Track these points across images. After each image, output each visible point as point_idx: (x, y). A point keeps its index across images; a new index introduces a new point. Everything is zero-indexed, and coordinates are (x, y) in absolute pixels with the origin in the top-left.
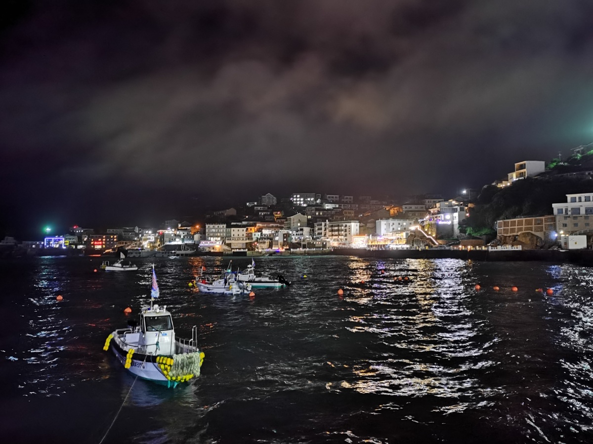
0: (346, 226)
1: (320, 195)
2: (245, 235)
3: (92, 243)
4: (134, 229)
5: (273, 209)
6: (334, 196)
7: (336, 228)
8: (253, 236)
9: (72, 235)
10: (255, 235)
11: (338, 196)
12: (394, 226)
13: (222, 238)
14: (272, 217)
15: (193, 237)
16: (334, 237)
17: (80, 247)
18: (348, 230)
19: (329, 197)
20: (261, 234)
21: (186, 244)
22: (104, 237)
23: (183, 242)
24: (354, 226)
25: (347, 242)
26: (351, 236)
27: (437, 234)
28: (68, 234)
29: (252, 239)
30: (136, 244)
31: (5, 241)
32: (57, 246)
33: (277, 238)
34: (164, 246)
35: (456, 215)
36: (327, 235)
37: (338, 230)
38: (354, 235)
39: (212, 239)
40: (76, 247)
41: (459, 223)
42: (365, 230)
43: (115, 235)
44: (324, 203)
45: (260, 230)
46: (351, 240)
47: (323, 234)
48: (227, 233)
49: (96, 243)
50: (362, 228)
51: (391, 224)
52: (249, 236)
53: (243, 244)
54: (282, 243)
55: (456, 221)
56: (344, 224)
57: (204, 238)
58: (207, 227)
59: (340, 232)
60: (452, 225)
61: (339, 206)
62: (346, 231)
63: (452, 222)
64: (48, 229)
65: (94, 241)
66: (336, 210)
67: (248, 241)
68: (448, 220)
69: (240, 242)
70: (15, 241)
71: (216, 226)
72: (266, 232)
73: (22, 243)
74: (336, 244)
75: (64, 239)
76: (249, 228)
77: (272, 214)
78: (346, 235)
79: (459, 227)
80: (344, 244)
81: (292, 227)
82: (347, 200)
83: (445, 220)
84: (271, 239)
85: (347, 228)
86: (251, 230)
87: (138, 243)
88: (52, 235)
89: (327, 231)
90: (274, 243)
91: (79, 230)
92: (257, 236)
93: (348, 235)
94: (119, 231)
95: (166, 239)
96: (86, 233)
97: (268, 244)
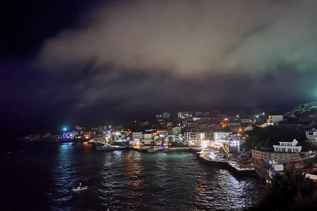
0: (198, 135)
1: (192, 111)
2: (151, 137)
3: (84, 135)
4: (104, 127)
5: (167, 120)
6: (199, 112)
7: (193, 136)
8: (155, 138)
9: (76, 131)
10: (156, 137)
11: (201, 112)
12: (221, 136)
13: (140, 139)
14: (166, 126)
15: (127, 138)
16: (193, 140)
17: (79, 137)
18: (199, 137)
19: (197, 113)
20: (159, 137)
21: (123, 142)
22: (90, 132)
23: (122, 140)
24: (202, 135)
25: (199, 143)
26: (201, 140)
27: (230, 150)
28: (74, 131)
29: (154, 139)
30: (103, 138)
31: (46, 135)
32: (69, 137)
33: (166, 140)
34: (113, 142)
35: (238, 141)
36: (190, 139)
37: (195, 137)
38: (202, 140)
39: (135, 139)
40: (77, 137)
41: (240, 146)
42: (208, 137)
43: (95, 131)
44: (193, 117)
45: (158, 135)
46: (201, 142)
47: (188, 138)
48: (142, 136)
49: (86, 136)
50: (206, 136)
51: (220, 135)
52: (153, 138)
53: (150, 142)
54: (168, 142)
55: (239, 144)
56: (197, 134)
57: (132, 139)
58: (133, 134)
59: (195, 138)
60: (237, 146)
61: (201, 118)
62: (198, 137)
63: (237, 145)
64: (65, 129)
65: (85, 135)
66: (199, 121)
67: (152, 141)
68: (235, 144)
69: (148, 141)
70: (50, 135)
71: (137, 133)
72: (161, 136)
73: (53, 136)
74: (193, 144)
75: (72, 134)
76: (153, 133)
77: (166, 124)
78: (198, 140)
79: (240, 148)
80: (197, 144)
81: (174, 133)
82: (206, 114)
83: (233, 144)
84: (163, 140)
85: (199, 136)
86: (154, 134)
87: (104, 138)
88: (66, 132)
89: (190, 137)
90: (164, 142)
91: (78, 128)
92: (157, 138)
93: (199, 139)
94: (97, 129)
95: (115, 138)
96: (82, 130)
97: (162, 142)
